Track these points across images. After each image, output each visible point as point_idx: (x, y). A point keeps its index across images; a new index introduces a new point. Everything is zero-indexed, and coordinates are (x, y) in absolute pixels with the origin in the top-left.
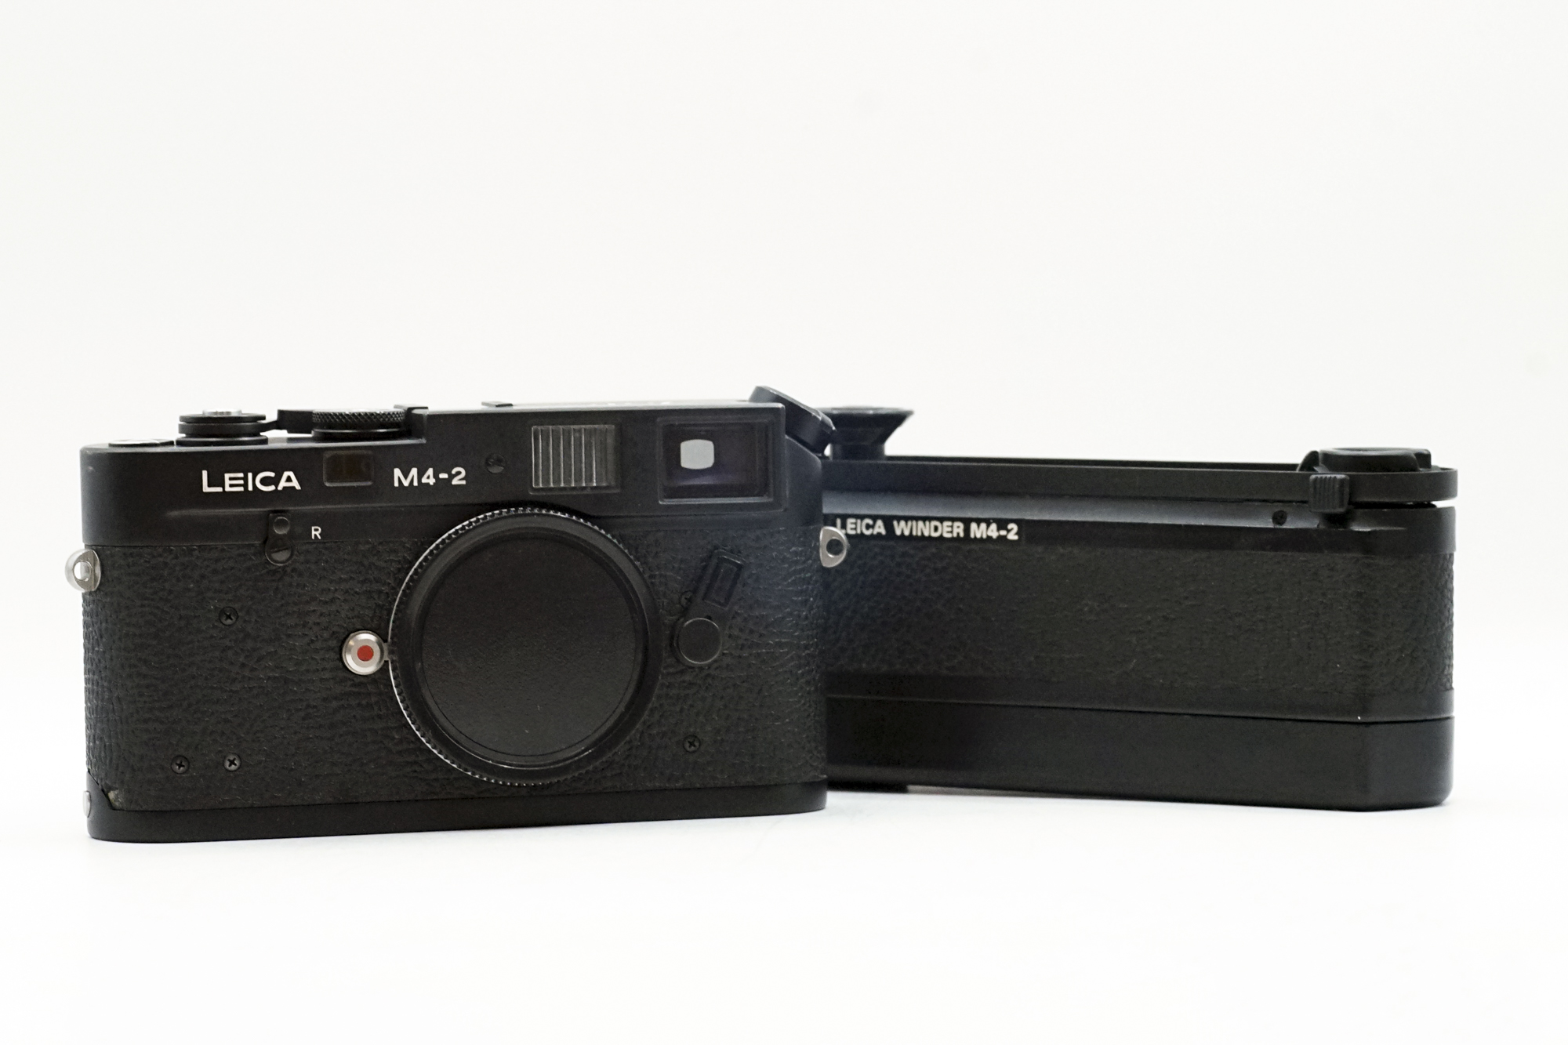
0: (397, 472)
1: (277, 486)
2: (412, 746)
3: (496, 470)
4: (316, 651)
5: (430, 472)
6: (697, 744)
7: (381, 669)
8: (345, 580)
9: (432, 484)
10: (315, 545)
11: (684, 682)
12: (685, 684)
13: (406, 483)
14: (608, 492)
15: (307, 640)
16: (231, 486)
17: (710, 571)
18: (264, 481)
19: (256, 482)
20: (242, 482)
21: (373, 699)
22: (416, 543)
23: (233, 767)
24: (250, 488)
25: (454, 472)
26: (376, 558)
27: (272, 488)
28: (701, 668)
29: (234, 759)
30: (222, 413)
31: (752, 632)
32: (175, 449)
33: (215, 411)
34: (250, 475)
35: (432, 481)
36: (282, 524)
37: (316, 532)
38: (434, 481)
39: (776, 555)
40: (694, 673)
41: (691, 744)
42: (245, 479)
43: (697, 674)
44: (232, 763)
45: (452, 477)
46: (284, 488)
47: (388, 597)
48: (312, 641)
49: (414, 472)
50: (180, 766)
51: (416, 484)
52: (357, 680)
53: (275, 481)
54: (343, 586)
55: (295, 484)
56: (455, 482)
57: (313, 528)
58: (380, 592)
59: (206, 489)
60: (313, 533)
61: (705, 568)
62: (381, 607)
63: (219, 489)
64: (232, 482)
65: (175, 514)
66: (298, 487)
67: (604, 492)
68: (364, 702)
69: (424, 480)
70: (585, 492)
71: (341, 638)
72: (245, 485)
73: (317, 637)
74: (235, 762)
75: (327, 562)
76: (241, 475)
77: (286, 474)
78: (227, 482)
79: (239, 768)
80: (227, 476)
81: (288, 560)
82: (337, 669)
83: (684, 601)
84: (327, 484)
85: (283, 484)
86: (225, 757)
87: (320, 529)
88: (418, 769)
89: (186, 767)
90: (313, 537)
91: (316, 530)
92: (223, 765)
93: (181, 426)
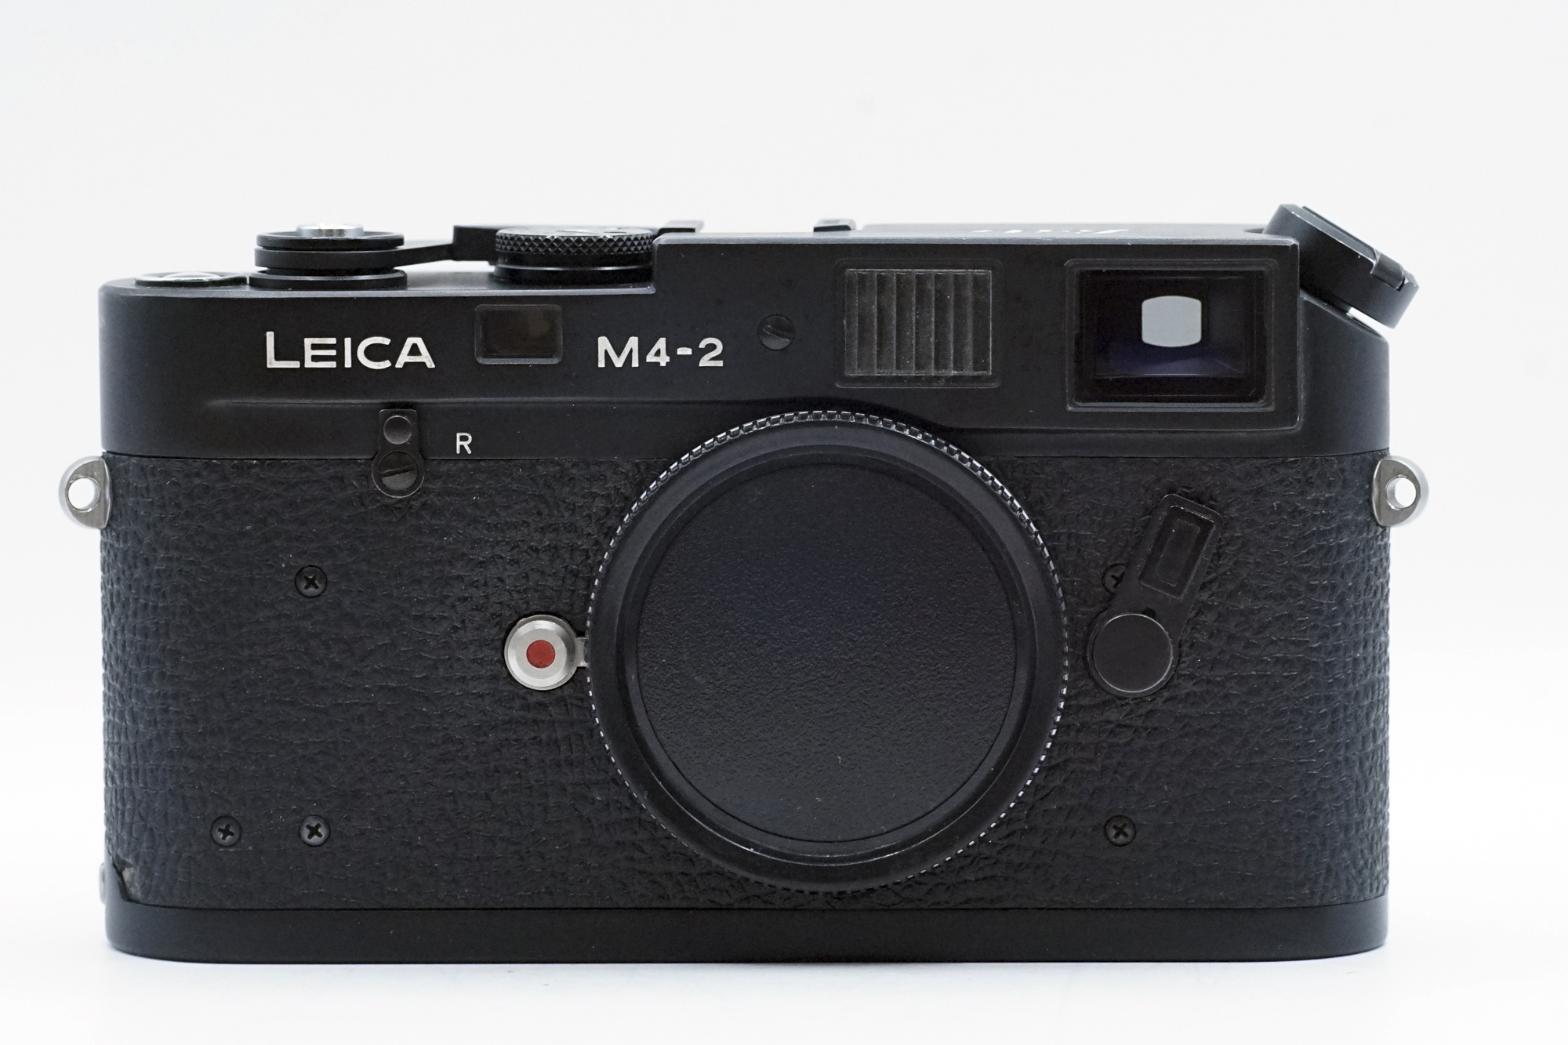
0: (604, 344)
1: (394, 362)
2: (625, 815)
3: (777, 343)
4: (465, 646)
5: (661, 343)
6: (1128, 831)
7: (572, 679)
8: (515, 526)
9: (663, 364)
10: (461, 464)
11: (1109, 722)
12: (1110, 726)
13: (619, 363)
14: (976, 386)
15: (445, 626)
16: (315, 358)
17: (1154, 531)
18: (371, 352)
19: (359, 353)
20: (333, 353)
21: (559, 734)
22: (637, 465)
23: (315, 840)
24: (348, 364)
25: (702, 345)
26: (567, 489)
27: (387, 364)
28: (1139, 700)
29: (318, 826)
30: (330, 232)
31: (1231, 638)
32: (246, 292)
33: (317, 228)
34: (348, 342)
35: (664, 360)
36: (398, 426)
37: (463, 443)
38: (668, 359)
39: (1279, 506)
40: (1128, 708)
41: (1120, 832)
42: (340, 347)
43: (1132, 711)
44: (314, 831)
45: (699, 353)
46: (406, 364)
47: (588, 557)
48: (455, 629)
49: (633, 343)
50: (226, 832)
51: (635, 363)
52: (532, 700)
53: (392, 352)
54: (510, 534)
55: (426, 358)
56: (705, 362)
57: (458, 435)
58: (573, 549)
59: (272, 363)
60: (459, 443)
61: (1146, 526)
62: (575, 574)
63: (296, 364)
64: (315, 354)
65: (220, 403)
66: (430, 364)
67: (969, 386)
68: (544, 736)
69: (650, 358)
70: (935, 386)
71: (505, 626)
72: (340, 358)
73: (463, 622)
74: (320, 830)
75: (481, 494)
76: (333, 341)
77: (410, 341)
78: (309, 353)
79: (326, 841)
80: (308, 342)
81: (412, 488)
82: (494, 677)
83: (1110, 582)
84: (481, 360)
85: (404, 358)
86: (302, 821)
87: (470, 437)
88: (637, 855)
89: (237, 836)
90: (458, 452)
91: (464, 439)
92: (300, 835)
93: (259, 254)
